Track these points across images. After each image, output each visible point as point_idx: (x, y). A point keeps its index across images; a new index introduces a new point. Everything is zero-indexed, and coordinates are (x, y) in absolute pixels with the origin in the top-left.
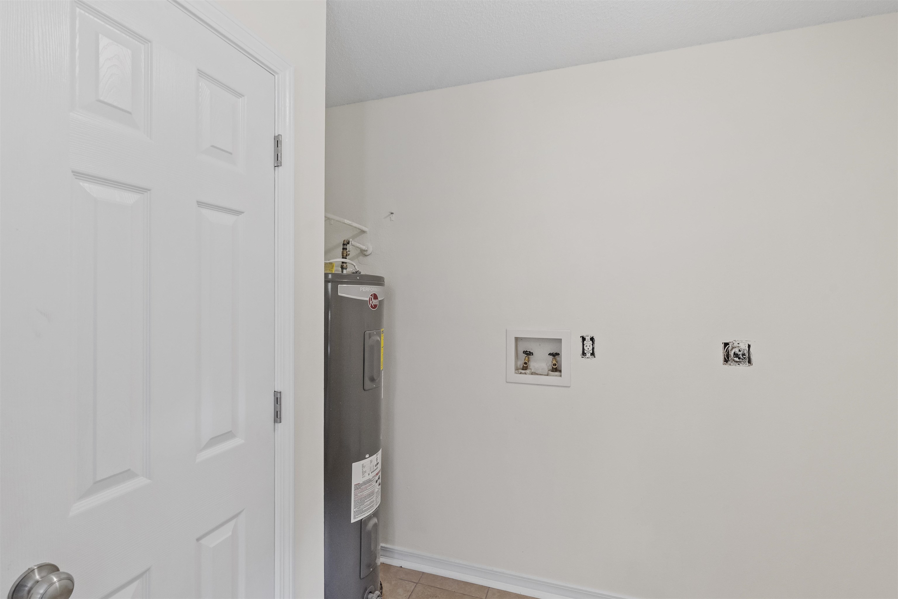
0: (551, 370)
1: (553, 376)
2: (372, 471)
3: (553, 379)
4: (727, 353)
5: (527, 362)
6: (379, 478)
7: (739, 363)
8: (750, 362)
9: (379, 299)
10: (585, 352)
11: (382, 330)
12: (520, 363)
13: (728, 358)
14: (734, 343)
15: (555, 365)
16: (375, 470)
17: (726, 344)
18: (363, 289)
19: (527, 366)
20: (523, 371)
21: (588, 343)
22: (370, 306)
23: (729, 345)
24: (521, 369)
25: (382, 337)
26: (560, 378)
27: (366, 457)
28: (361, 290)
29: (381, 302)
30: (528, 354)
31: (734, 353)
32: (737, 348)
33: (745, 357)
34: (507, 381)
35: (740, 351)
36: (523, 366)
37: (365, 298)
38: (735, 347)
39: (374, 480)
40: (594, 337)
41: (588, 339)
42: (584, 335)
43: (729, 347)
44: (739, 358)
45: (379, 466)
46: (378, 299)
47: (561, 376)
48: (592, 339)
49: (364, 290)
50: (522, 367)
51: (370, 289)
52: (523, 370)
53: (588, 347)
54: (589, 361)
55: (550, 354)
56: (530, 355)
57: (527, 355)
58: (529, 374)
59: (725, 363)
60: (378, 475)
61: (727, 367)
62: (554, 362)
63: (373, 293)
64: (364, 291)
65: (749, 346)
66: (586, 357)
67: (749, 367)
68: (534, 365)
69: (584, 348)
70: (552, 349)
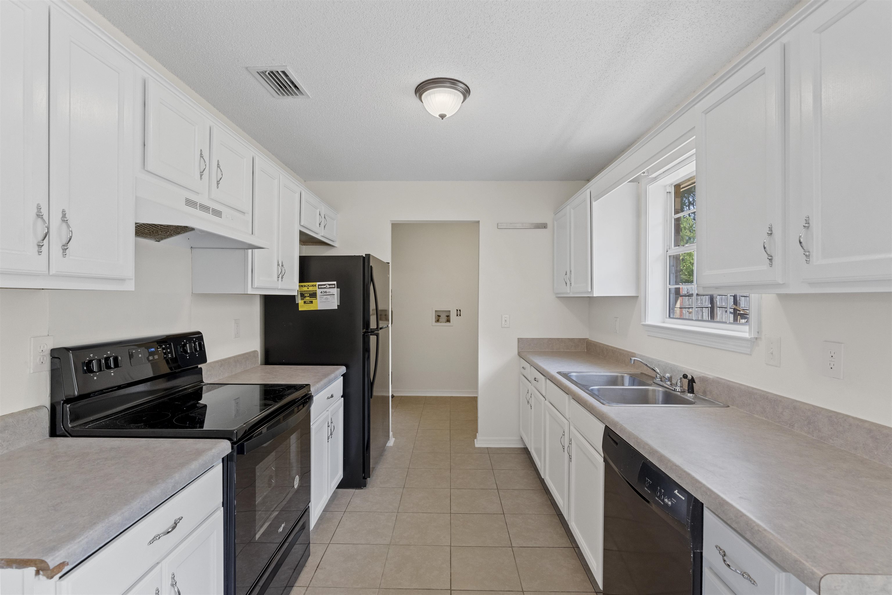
0: (447, 321)
3: (448, 324)
5: (439, 319)
15: (448, 319)
20: (438, 322)
21: (459, 311)
24: (436, 322)
30: (439, 316)
34: (433, 326)
41: (459, 310)
42: (457, 309)
47: (450, 323)
48: (460, 310)
50: (437, 320)
53: (459, 313)
54: (459, 317)
55: (446, 316)
58: (440, 323)
68: (441, 320)
69: (457, 314)
70: (447, 314)
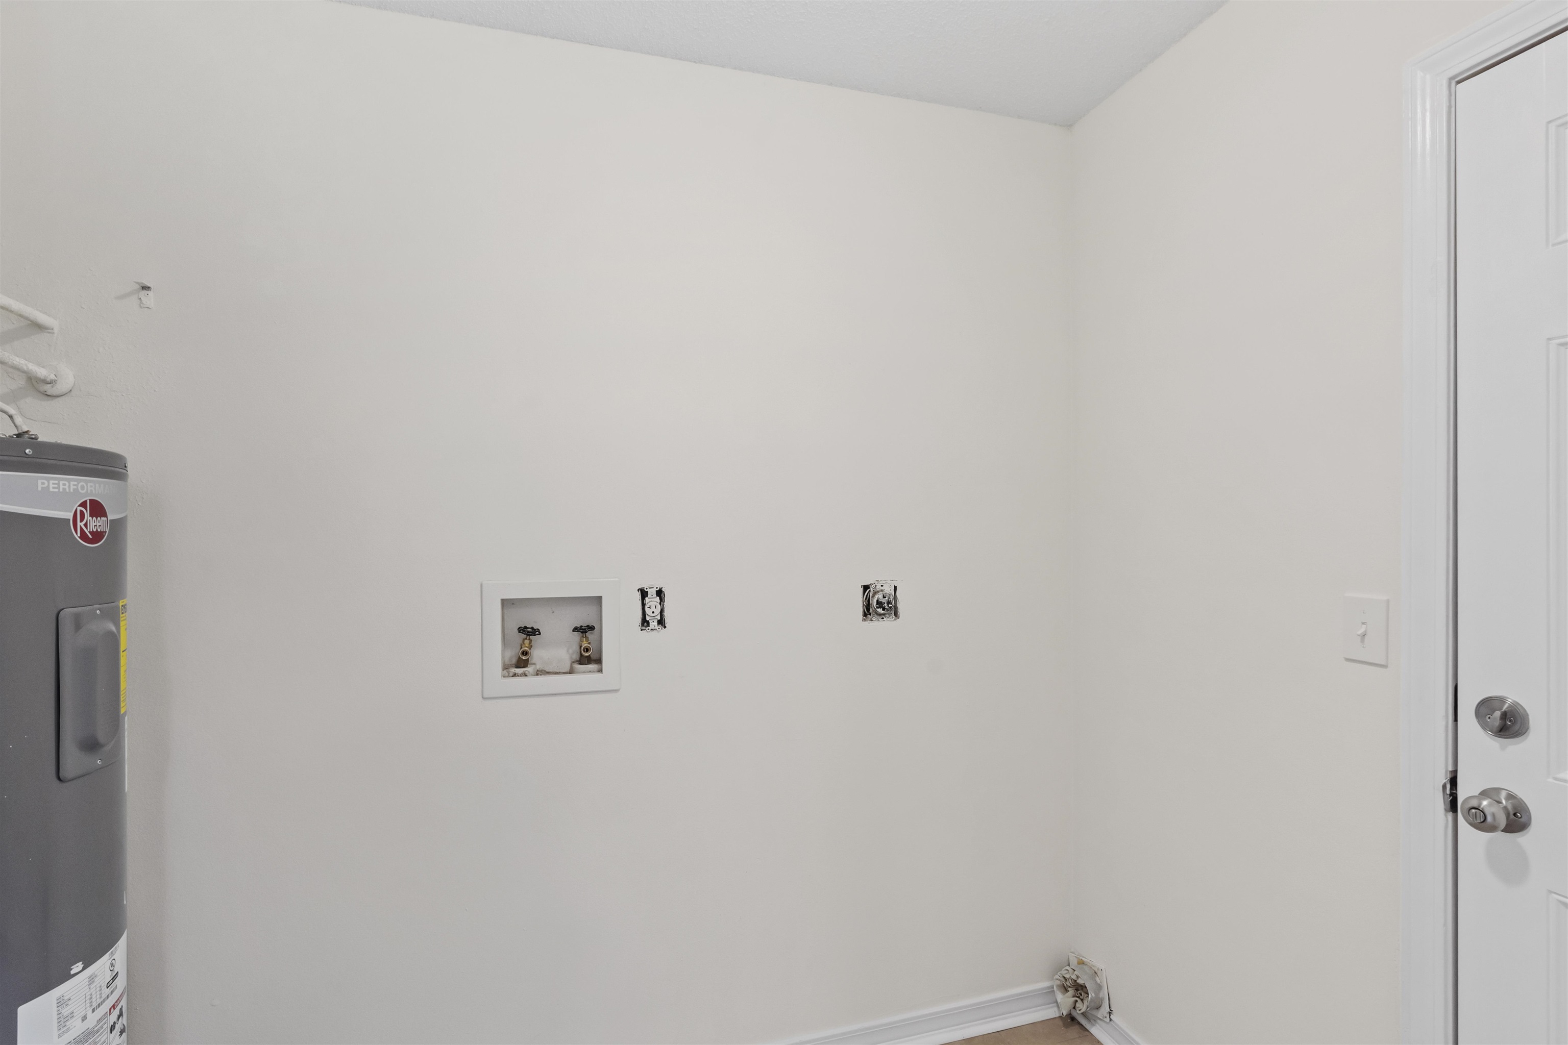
0: (577, 661)
1: (584, 672)
2: (95, 1005)
3: (586, 678)
4: (867, 602)
5: (529, 650)
6: (121, 1015)
7: (883, 617)
8: (896, 614)
9: (111, 517)
10: (647, 619)
11: (121, 604)
12: (513, 653)
13: (868, 610)
14: (876, 585)
15: (587, 650)
16: (108, 997)
17: (866, 588)
18: (51, 486)
19: (528, 659)
20: (519, 671)
21: (652, 601)
22: (77, 536)
23: (870, 588)
24: (512, 667)
25: (122, 624)
26: (599, 675)
27: (72, 972)
28: (40, 489)
29: (118, 525)
30: (529, 632)
31: (877, 601)
32: (881, 593)
33: (891, 606)
34: (485, 696)
35: (884, 597)
36: (519, 659)
37: (56, 512)
38: (878, 592)
39: (105, 1026)
40: (663, 590)
41: (652, 592)
42: (645, 586)
43: (870, 591)
44: (884, 609)
45: (121, 983)
46: (106, 516)
47: (600, 671)
48: (660, 593)
49: (54, 488)
50: (514, 661)
51: (77, 485)
52: (517, 667)
53: (653, 609)
54: (655, 635)
55: (576, 629)
56: (535, 635)
57: (527, 635)
58: (532, 675)
59: (864, 617)
60: (119, 1006)
61: (867, 624)
62: (585, 644)
63: (88, 498)
64: (51, 490)
65: (895, 588)
66: (648, 629)
67: (895, 621)
68: (540, 655)
69: (644, 614)
70: (583, 617)
